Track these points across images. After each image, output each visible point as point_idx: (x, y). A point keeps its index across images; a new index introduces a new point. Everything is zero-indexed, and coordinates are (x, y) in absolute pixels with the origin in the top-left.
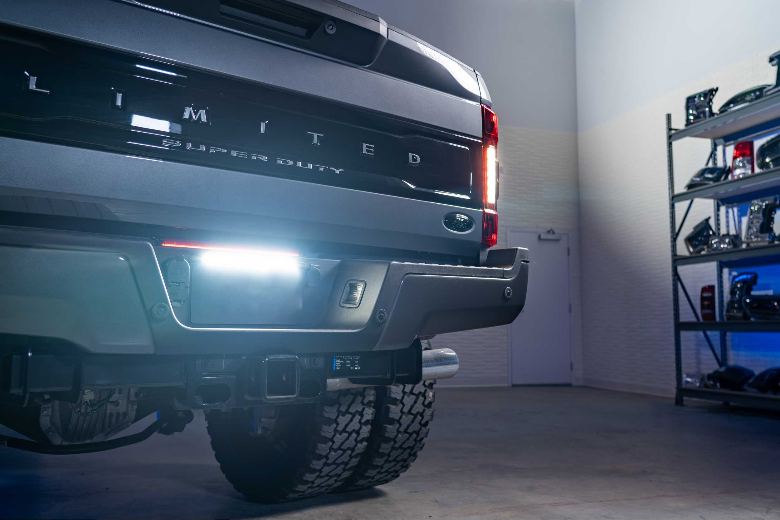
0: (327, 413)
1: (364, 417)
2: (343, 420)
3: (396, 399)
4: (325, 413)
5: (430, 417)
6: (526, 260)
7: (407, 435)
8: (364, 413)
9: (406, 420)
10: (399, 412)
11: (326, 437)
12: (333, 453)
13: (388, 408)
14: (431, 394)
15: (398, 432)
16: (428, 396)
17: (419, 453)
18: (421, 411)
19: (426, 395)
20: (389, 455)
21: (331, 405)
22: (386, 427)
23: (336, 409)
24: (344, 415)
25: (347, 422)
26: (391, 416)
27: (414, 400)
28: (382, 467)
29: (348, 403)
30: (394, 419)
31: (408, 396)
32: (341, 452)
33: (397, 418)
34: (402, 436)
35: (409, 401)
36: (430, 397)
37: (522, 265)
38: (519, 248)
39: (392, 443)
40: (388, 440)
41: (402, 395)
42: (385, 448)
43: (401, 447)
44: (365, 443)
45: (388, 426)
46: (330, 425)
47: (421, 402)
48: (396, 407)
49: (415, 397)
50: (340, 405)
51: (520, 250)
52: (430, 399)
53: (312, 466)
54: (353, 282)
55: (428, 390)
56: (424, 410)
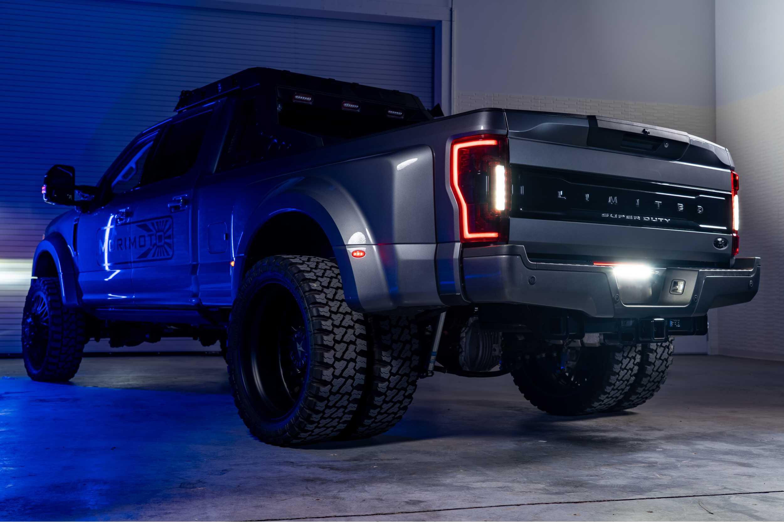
0: (617, 357)
1: (636, 361)
2: (625, 361)
3: (653, 350)
4: (616, 357)
5: (671, 362)
6: (759, 264)
7: (657, 373)
8: (636, 357)
9: (658, 363)
10: (654, 358)
11: (615, 372)
12: (618, 382)
13: (648, 355)
14: (672, 347)
15: (653, 371)
16: (671, 348)
17: (661, 386)
18: (666, 358)
19: (670, 347)
20: (646, 386)
21: (619, 352)
22: (646, 368)
23: (622, 355)
24: (625, 359)
25: (627, 363)
26: (650, 360)
27: (663, 350)
28: (640, 394)
29: (628, 351)
30: (651, 362)
31: (660, 348)
32: (622, 382)
33: (653, 362)
34: (655, 373)
35: (660, 350)
36: (671, 349)
37: (758, 268)
38: (756, 258)
39: (649, 378)
40: (647, 375)
41: (656, 347)
42: (645, 381)
43: (653, 381)
44: (634, 378)
45: (648, 367)
46: (618, 364)
47: (667, 352)
48: (653, 354)
49: (663, 348)
50: (624, 352)
51: (757, 259)
52: (671, 350)
53: (606, 390)
54: (676, 281)
55: (671, 344)
56: (668, 357)
